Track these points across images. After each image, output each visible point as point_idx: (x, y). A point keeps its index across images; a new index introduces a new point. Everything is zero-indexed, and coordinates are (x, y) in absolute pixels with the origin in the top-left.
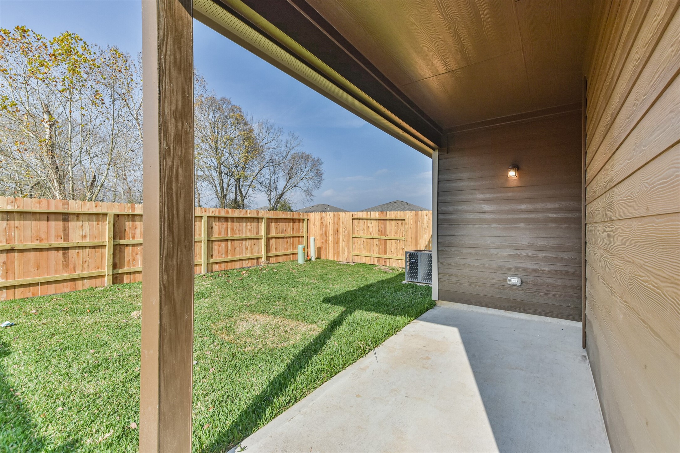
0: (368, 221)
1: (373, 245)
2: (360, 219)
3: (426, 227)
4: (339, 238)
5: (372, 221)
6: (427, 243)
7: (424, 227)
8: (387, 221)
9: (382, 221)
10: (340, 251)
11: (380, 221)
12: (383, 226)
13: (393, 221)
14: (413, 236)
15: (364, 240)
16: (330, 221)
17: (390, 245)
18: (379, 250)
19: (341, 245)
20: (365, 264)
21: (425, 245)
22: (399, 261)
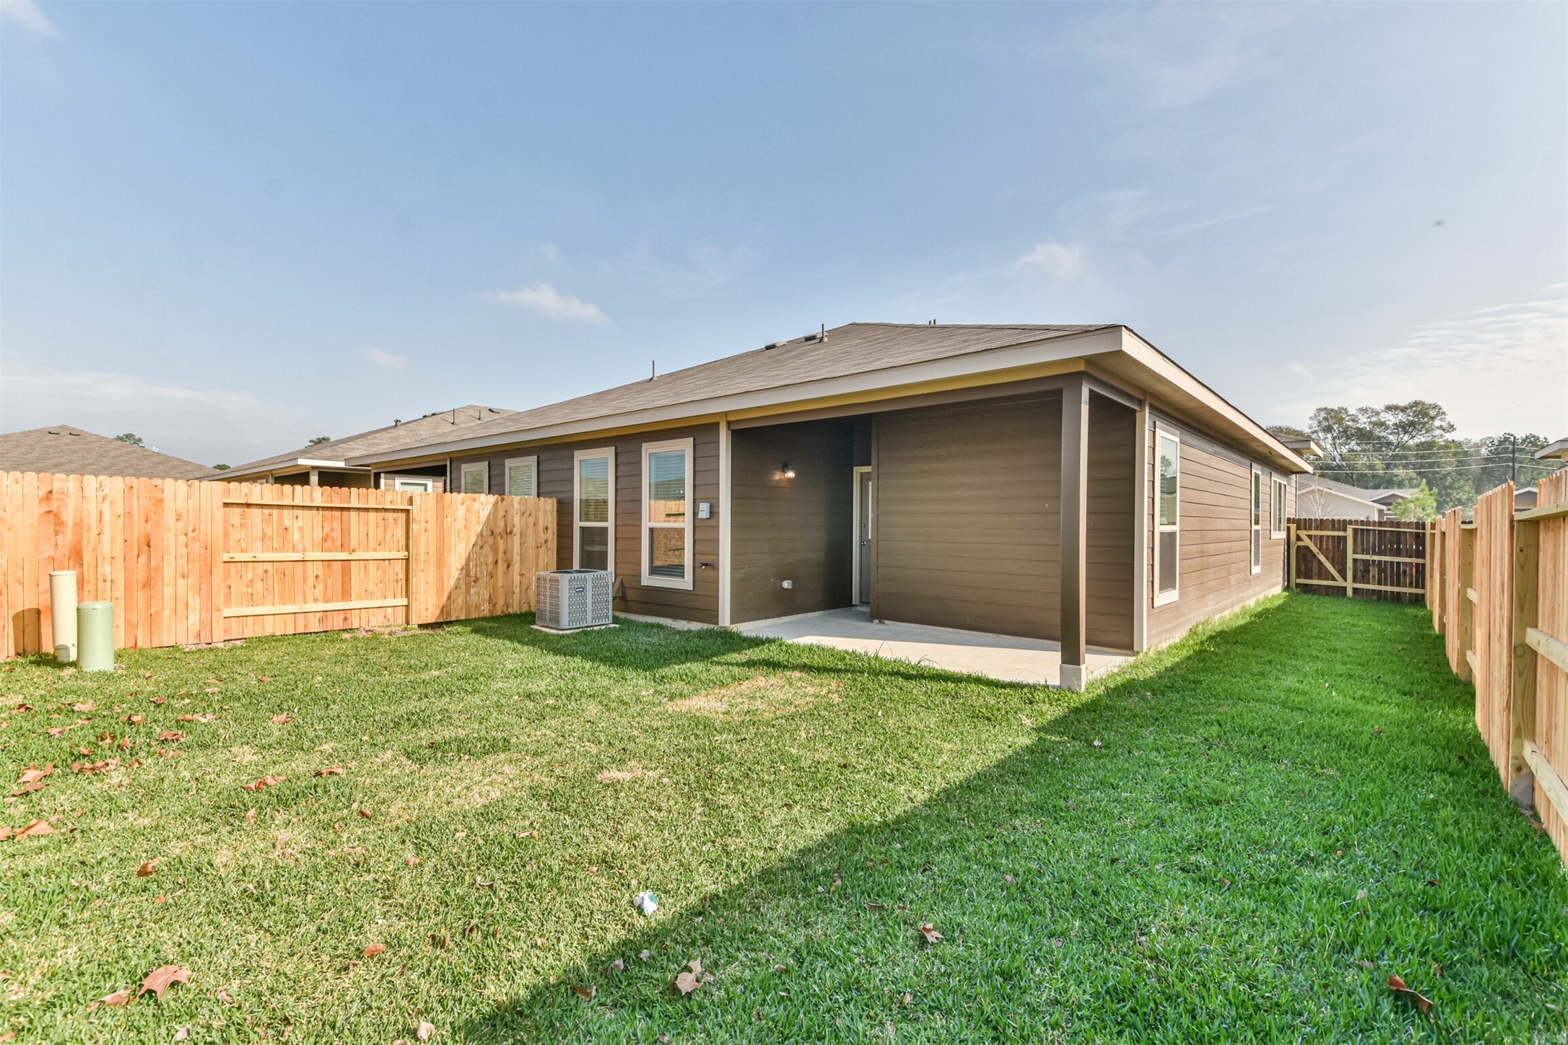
0: (286, 512)
1: (305, 579)
2: (248, 505)
3: (462, 527)
4: (159, 569)
5: (300, 512)
6: (464, 562)
7: (457, 527)
8: (353, 514)
9: (338, 514)
10: (166, 612)
11: (328, 513)
12: (336, 525)
13: (372, 515)
14: (432, 549)
15: (269, 566)
16: (106, 508)
17: (363, 574)
18: (325, 591)
19: (168, 591)
20: (273, 638)
21: (460, 567)
22: (389, 610)
